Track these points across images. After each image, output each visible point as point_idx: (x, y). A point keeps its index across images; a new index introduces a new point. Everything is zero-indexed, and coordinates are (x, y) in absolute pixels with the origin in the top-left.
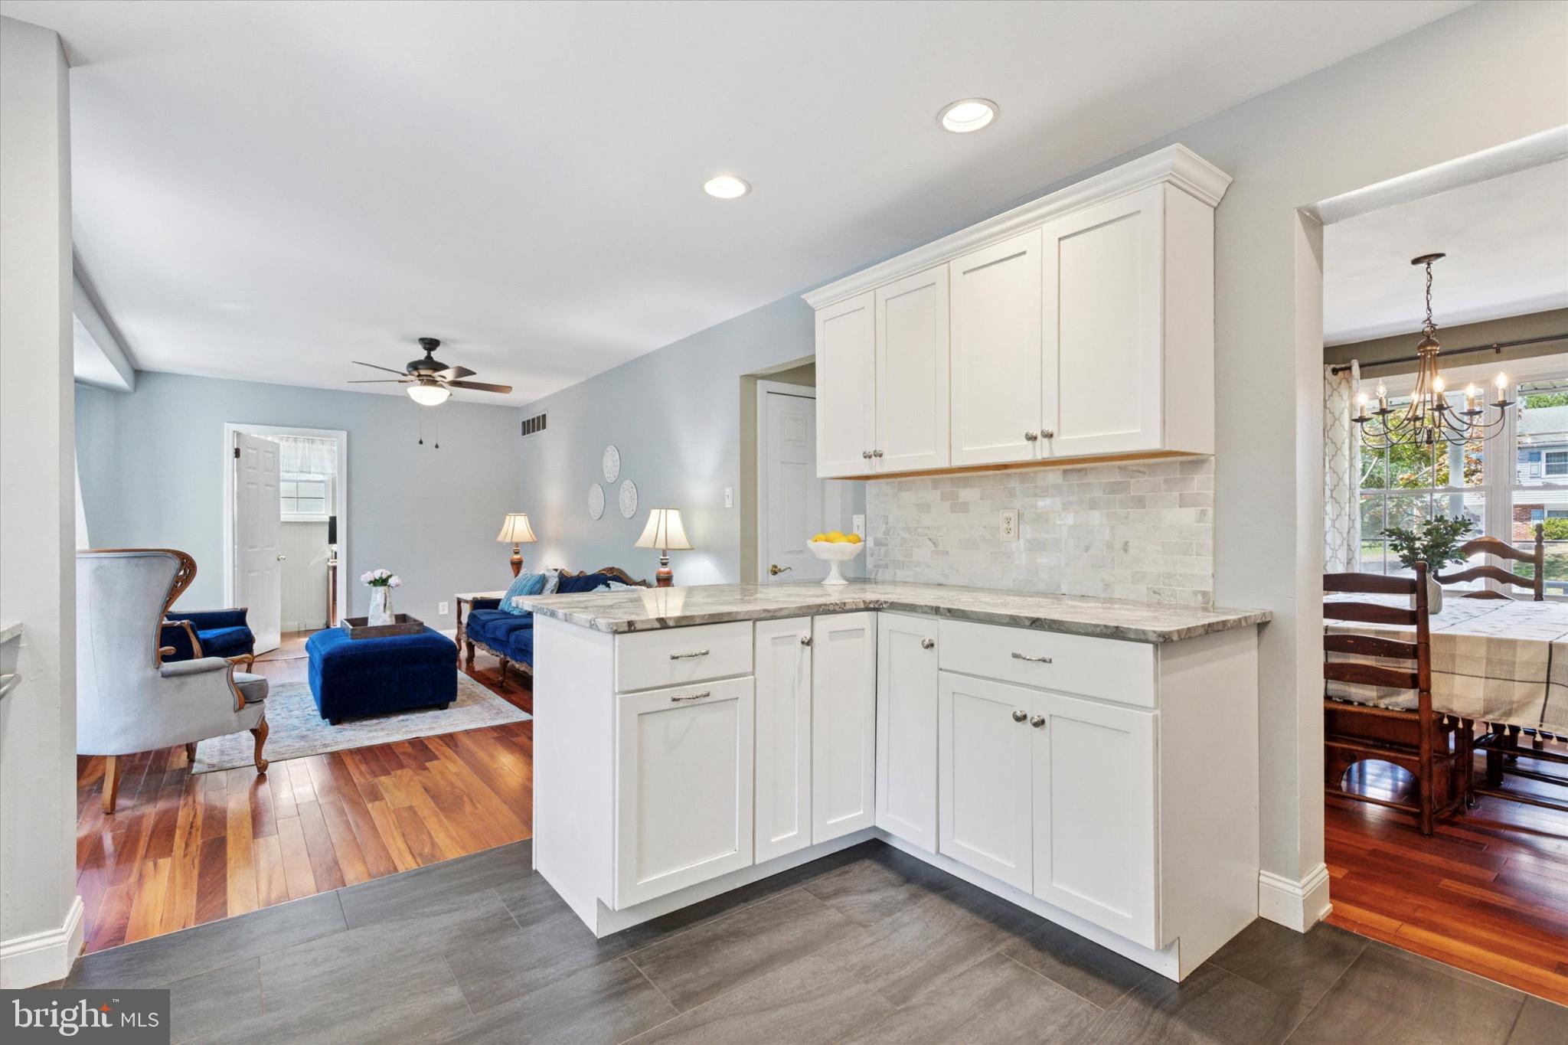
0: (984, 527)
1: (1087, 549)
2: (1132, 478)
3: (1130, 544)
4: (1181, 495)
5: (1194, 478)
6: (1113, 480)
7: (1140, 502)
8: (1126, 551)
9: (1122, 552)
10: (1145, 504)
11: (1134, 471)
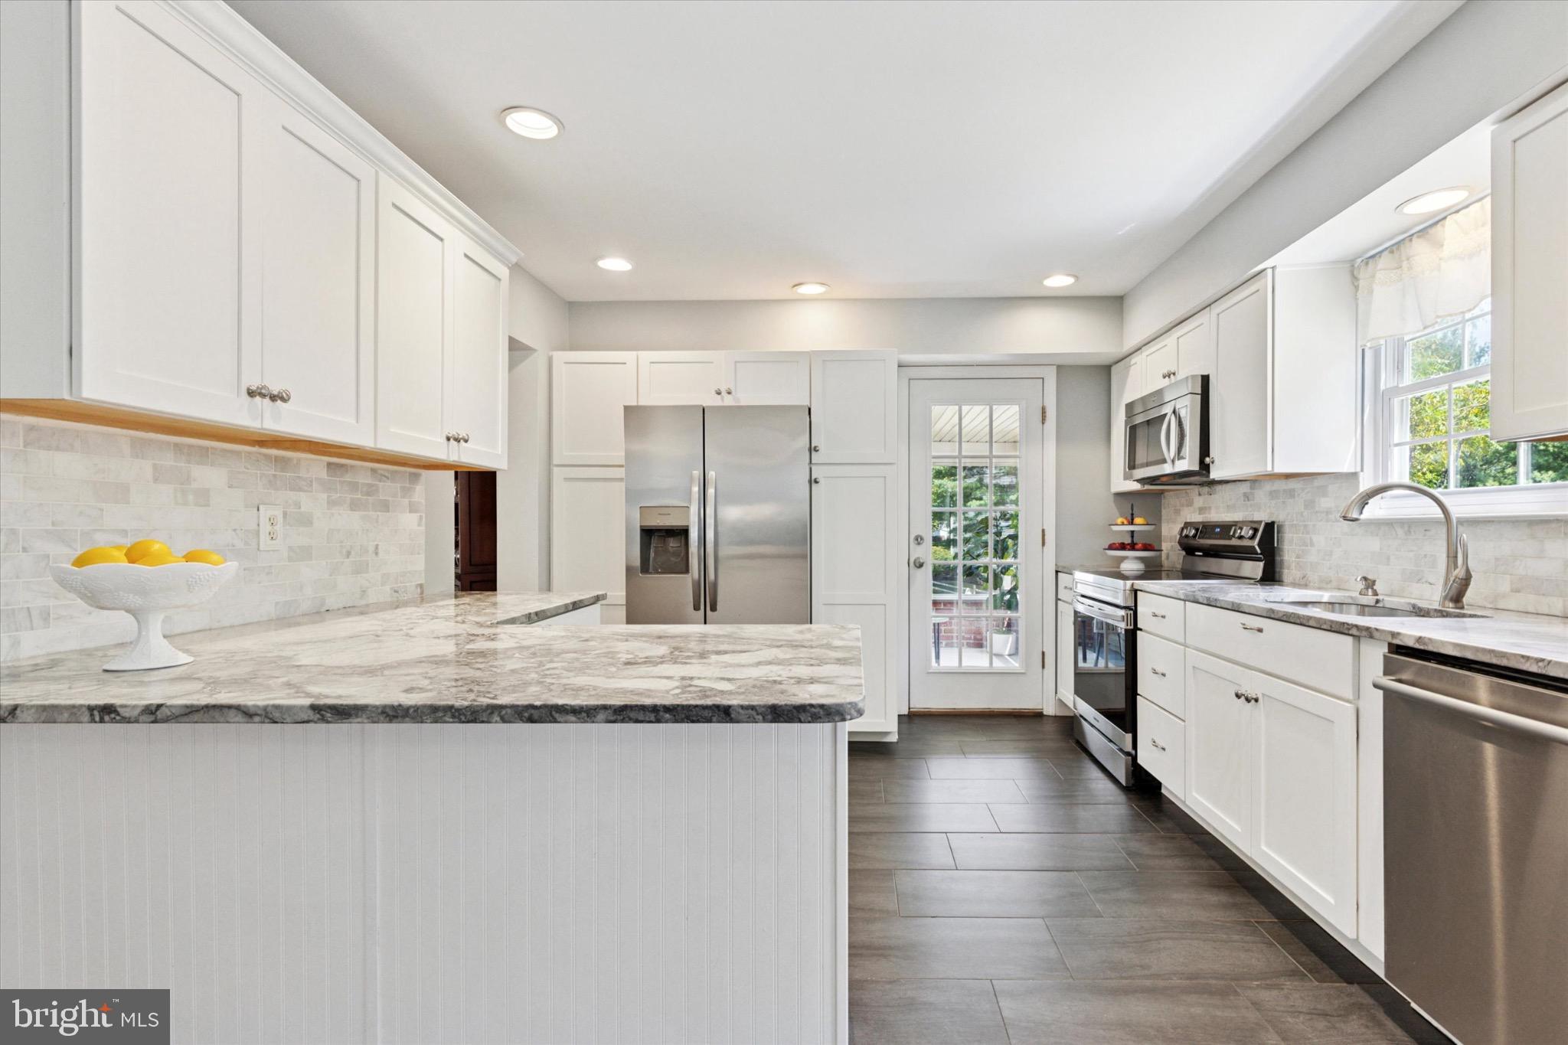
0: (235, 530)
1: (348, 554)
2: (380, 481)
3: (379, 547)
4: (410, 501)
5: (415, 488)
6: (367, 482)
7: (385, 506)
8: (377, 554)
9: (374, 555)
10: (388, 507)
11: (382, 475)
